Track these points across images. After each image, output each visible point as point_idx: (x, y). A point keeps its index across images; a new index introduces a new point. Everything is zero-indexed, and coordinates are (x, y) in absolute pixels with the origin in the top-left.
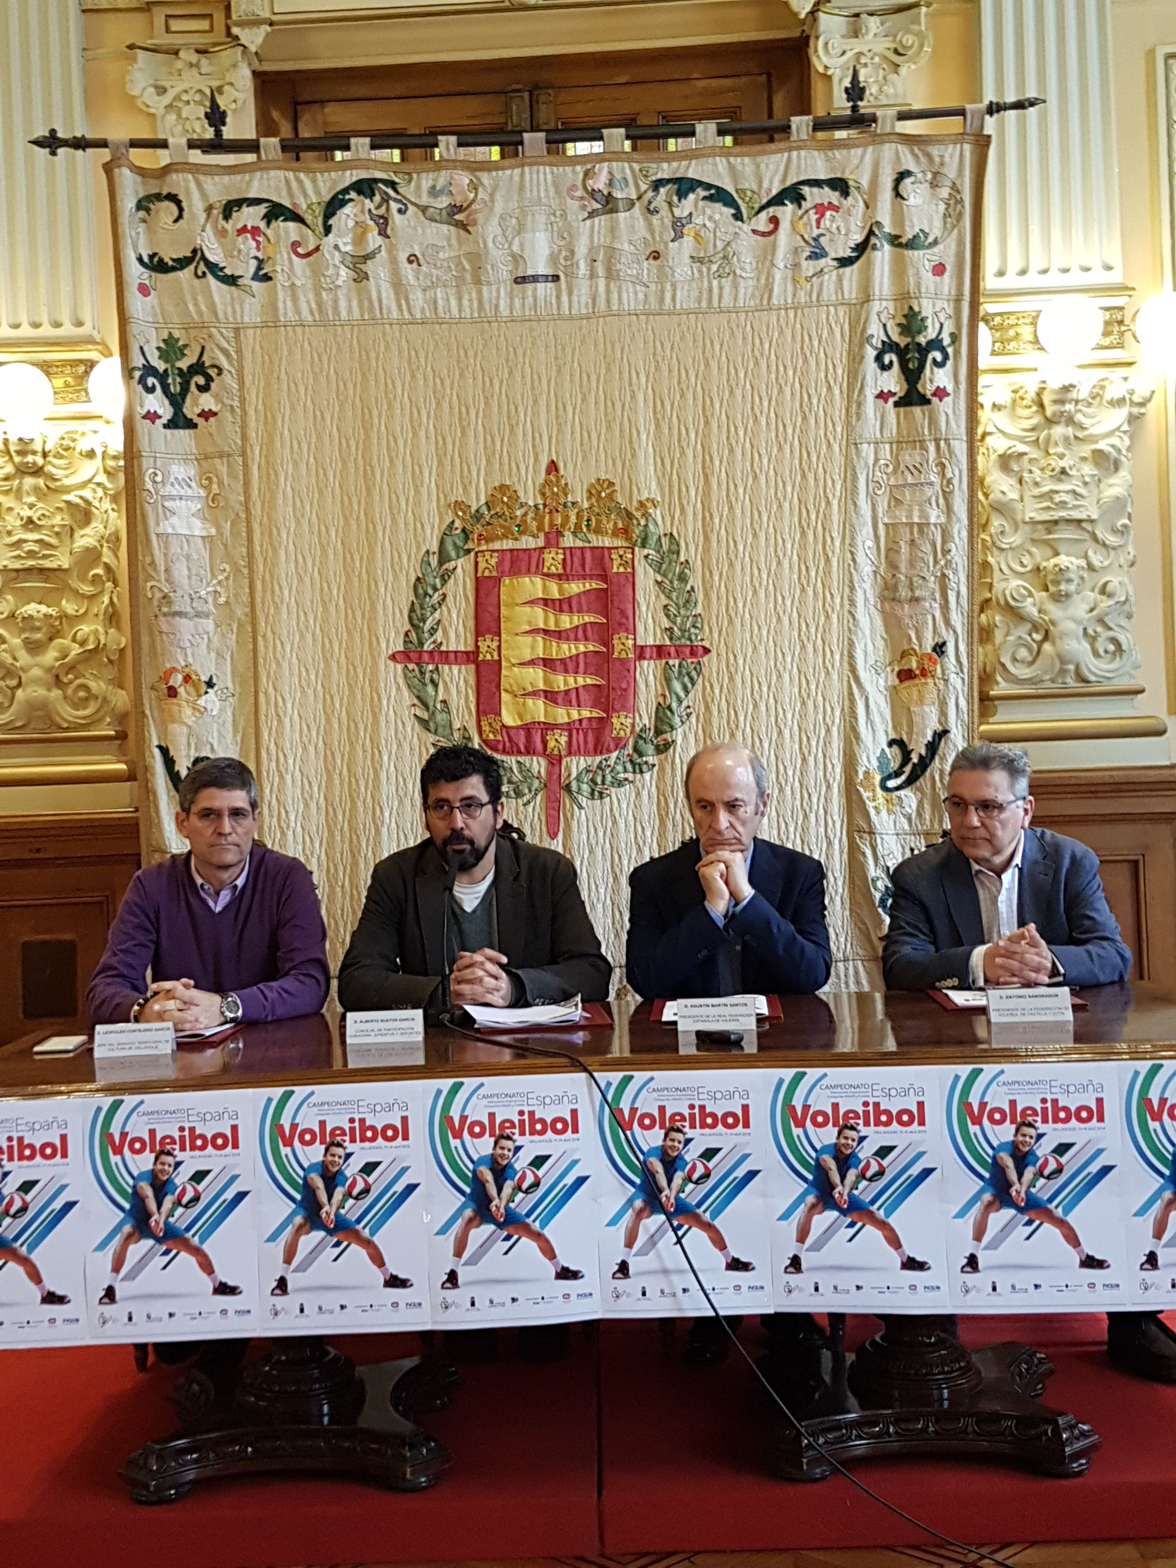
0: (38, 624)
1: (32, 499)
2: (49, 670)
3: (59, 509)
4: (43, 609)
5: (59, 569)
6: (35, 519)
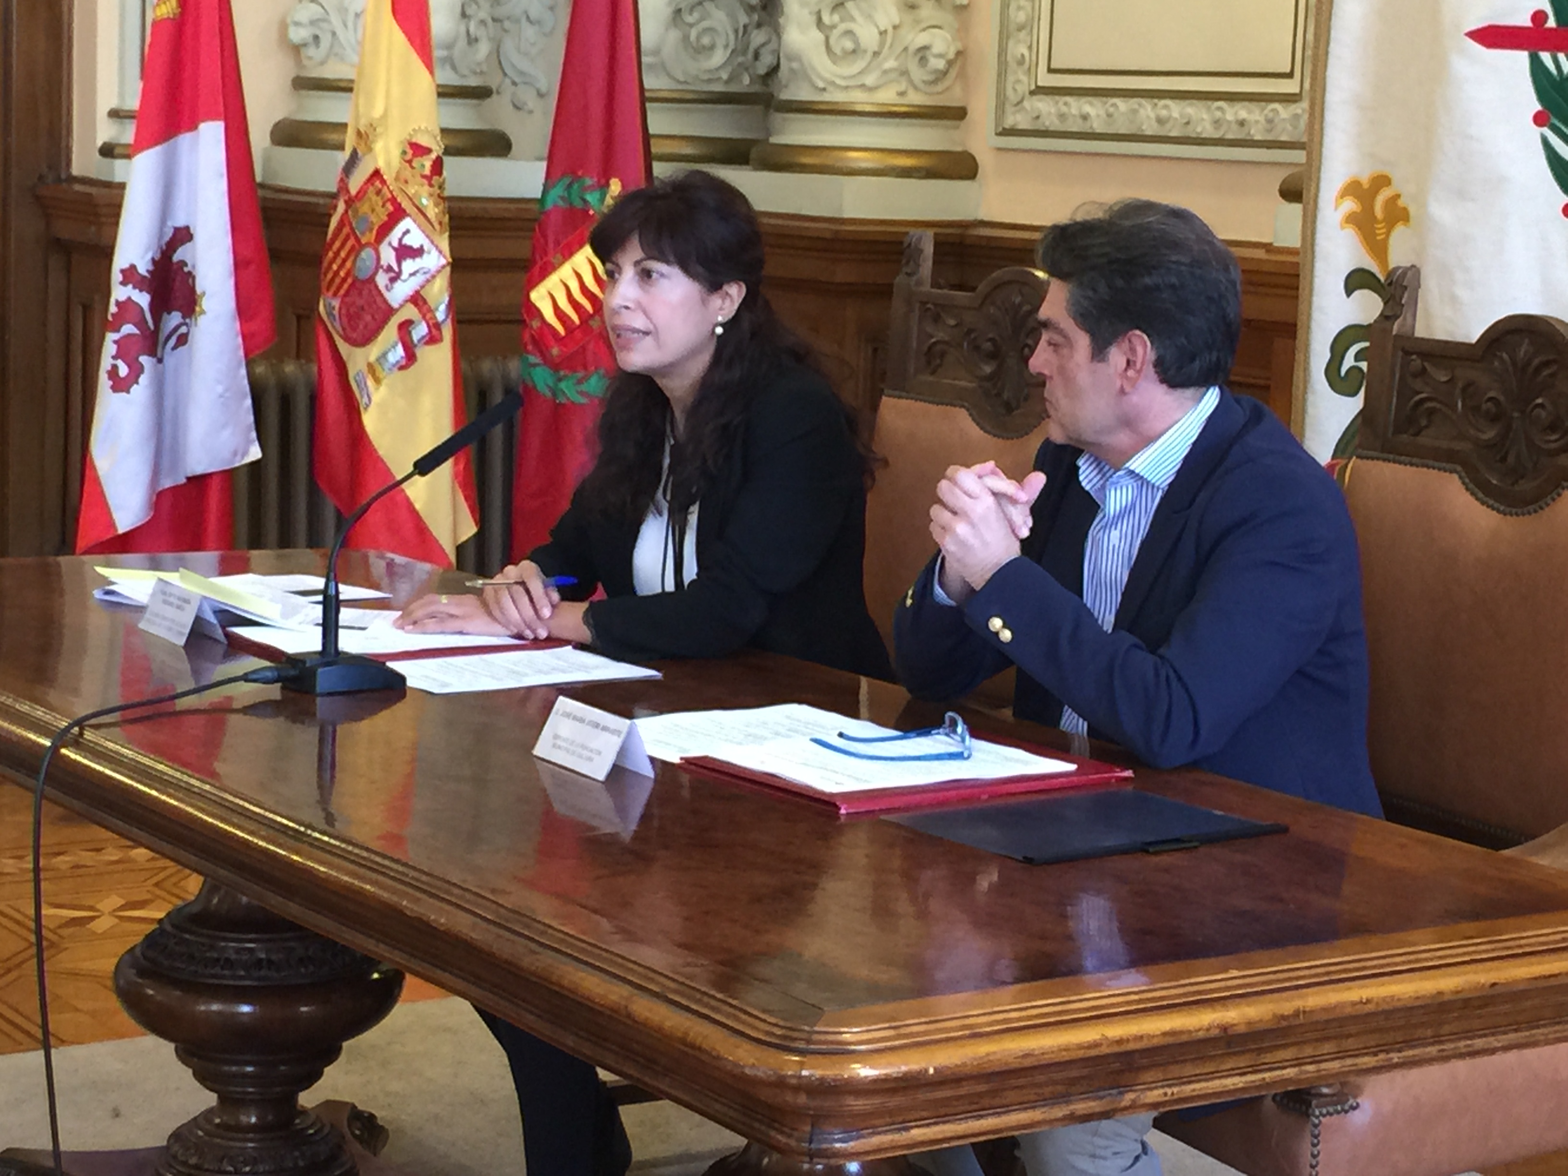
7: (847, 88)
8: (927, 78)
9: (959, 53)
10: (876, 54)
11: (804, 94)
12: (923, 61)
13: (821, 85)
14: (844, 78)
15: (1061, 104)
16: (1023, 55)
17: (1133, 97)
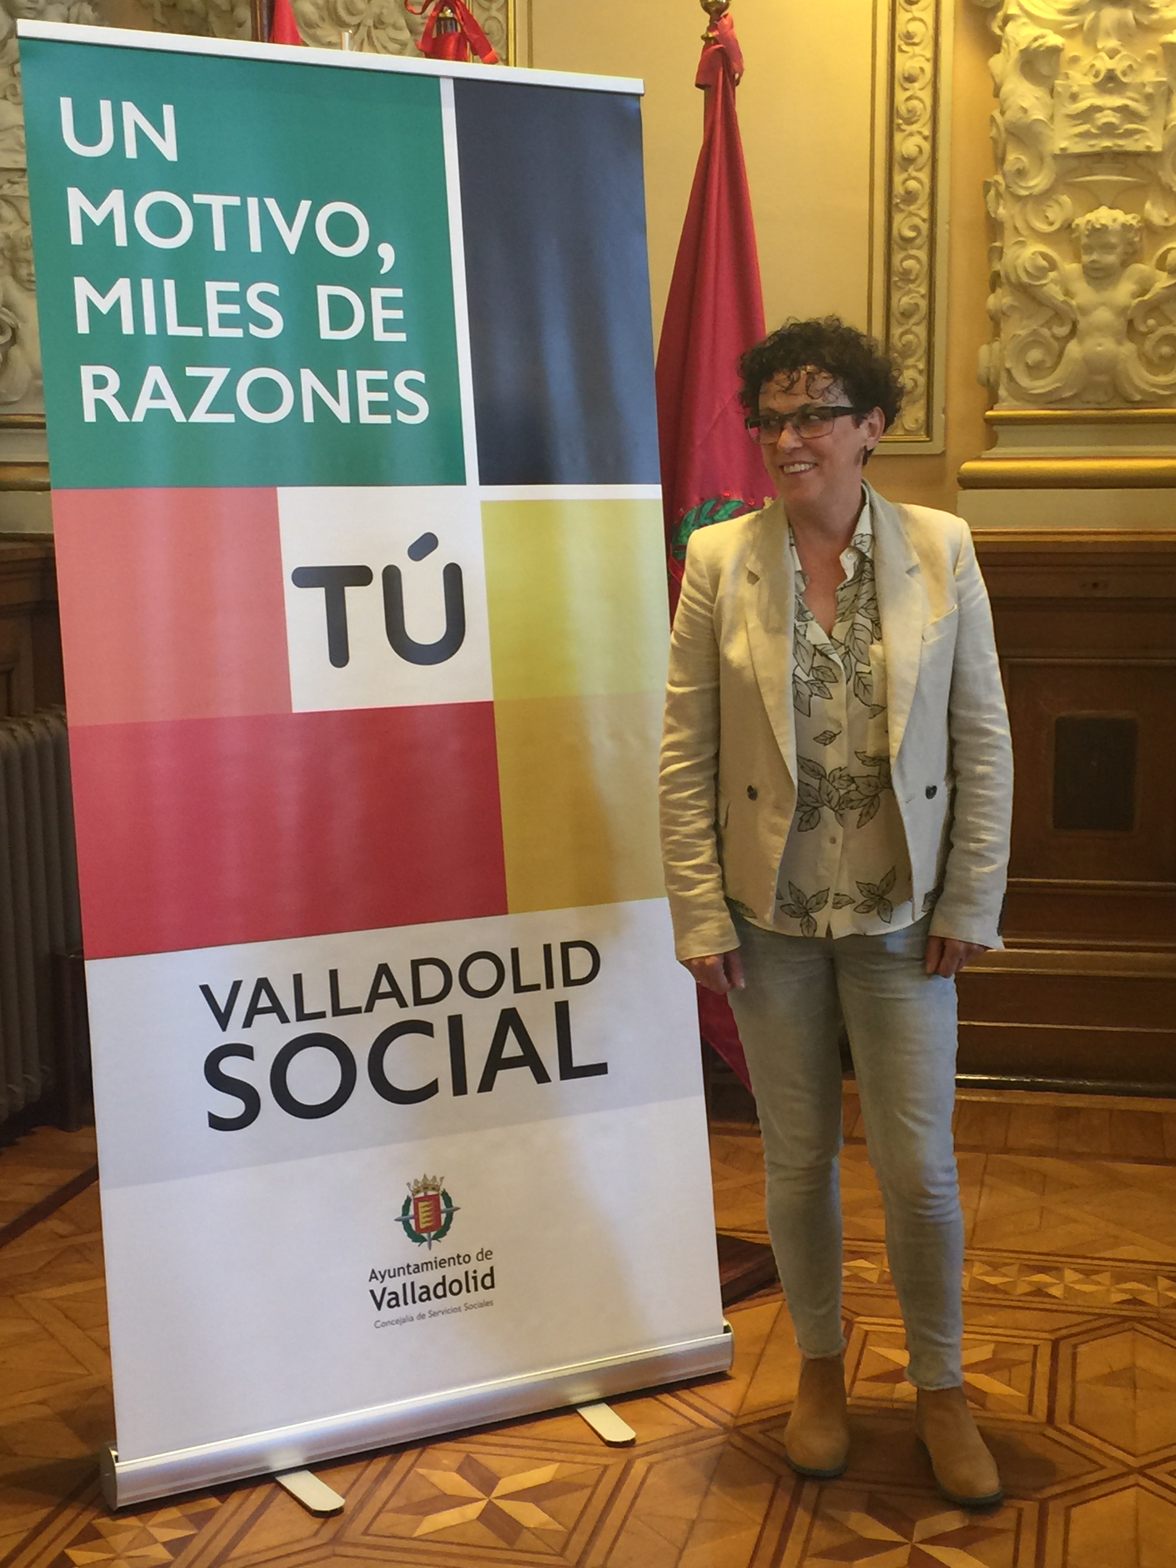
0: (1114, 240)
1: (1113, 43)
2: (1122, 311)
3: (1151, 58)
4: (1120, 217)
5: (1148, 154)
6: (1118, 73)
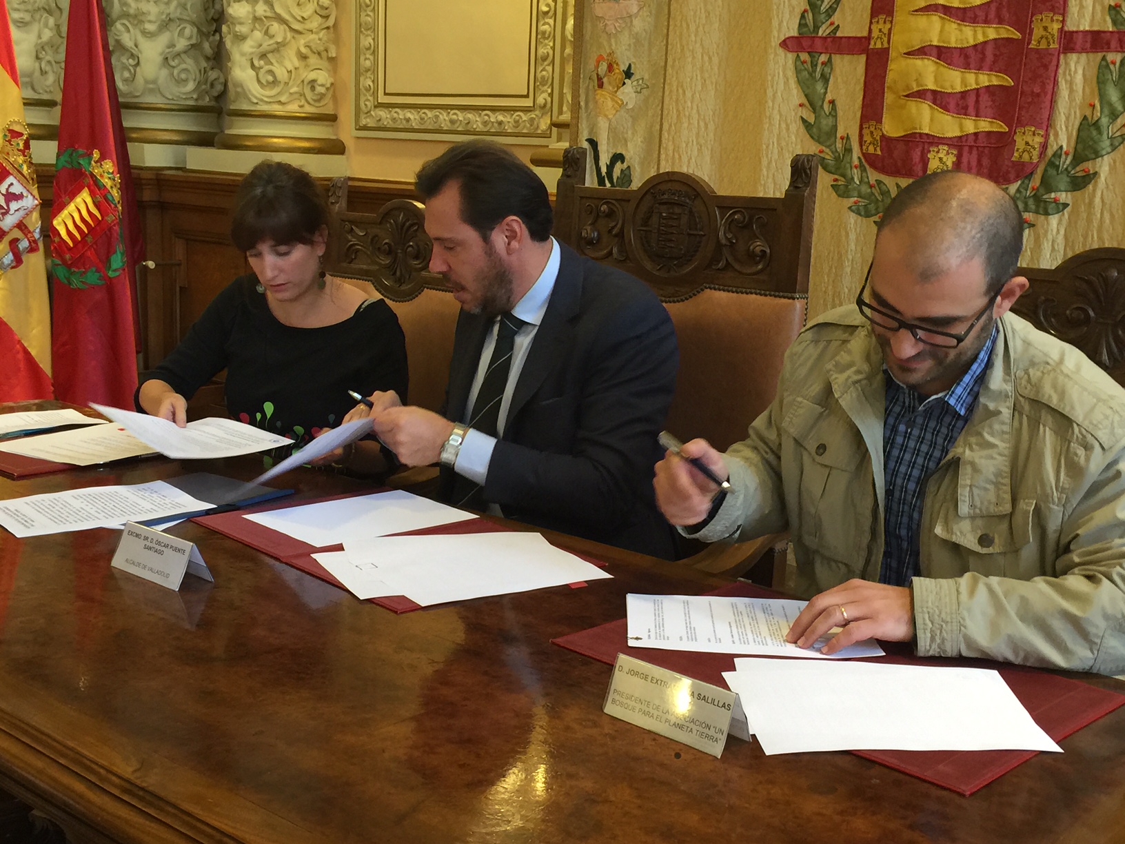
7: (270, 102)
8: (315, 98)
9: (332, 84)
10: (286, 84)
11: (245, 107)
12: (313, 88)
13: (255, 101)
14: (268, 97)
15: (393, 112)
16: (369, 86)
17: (435, 109)
